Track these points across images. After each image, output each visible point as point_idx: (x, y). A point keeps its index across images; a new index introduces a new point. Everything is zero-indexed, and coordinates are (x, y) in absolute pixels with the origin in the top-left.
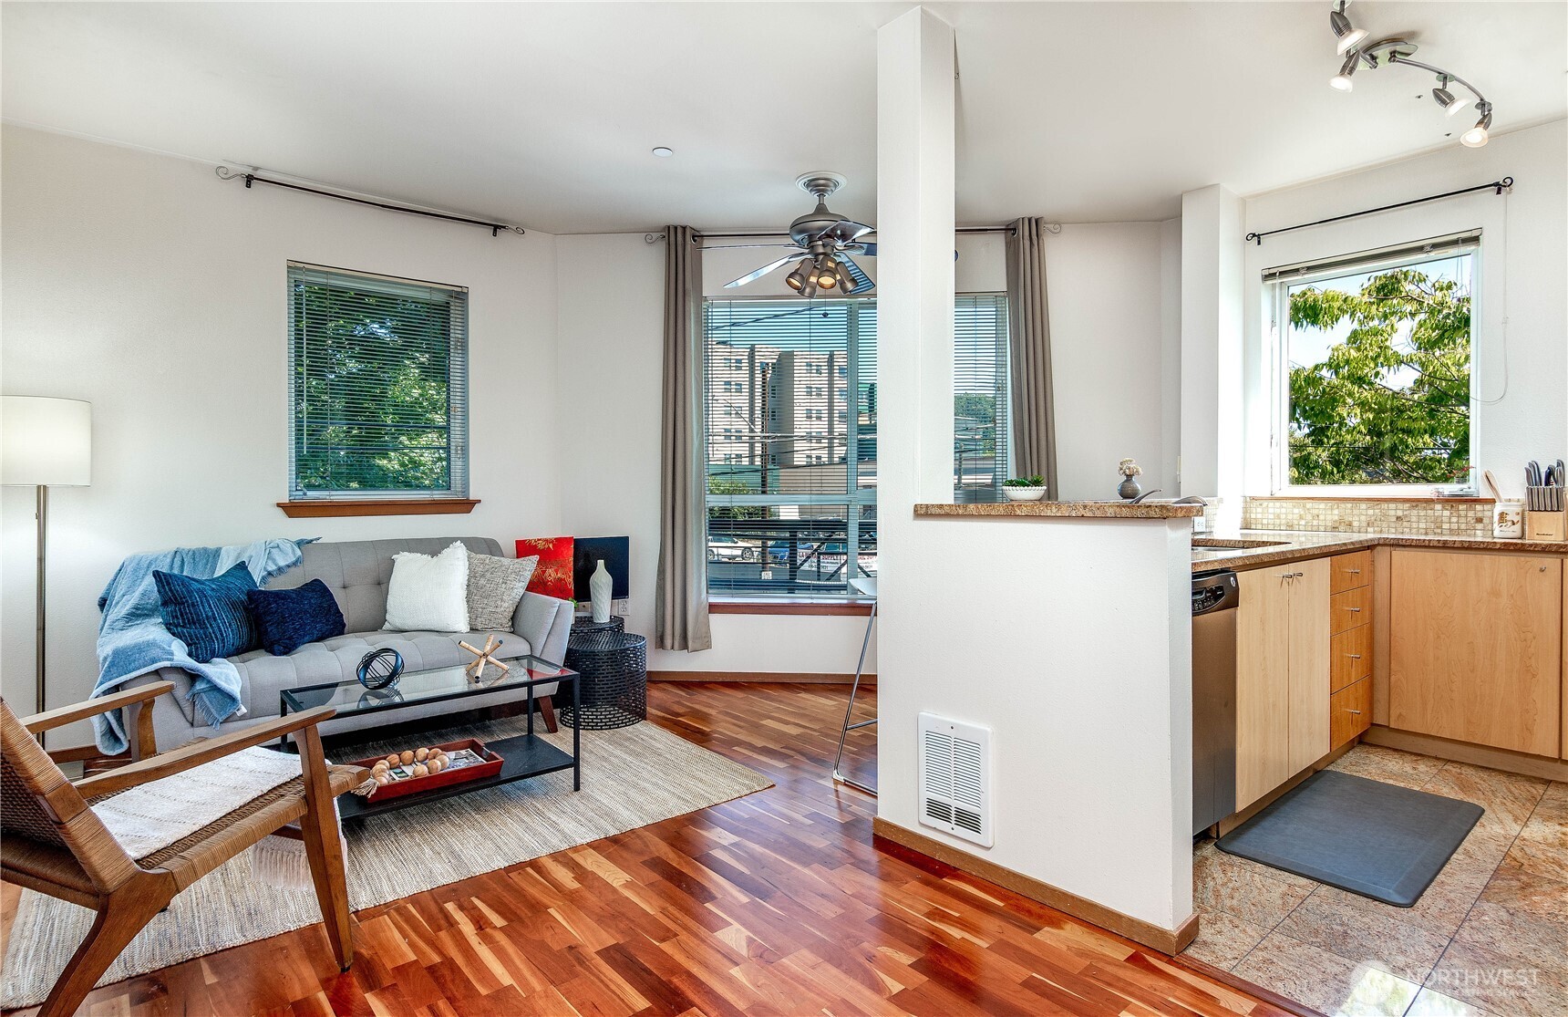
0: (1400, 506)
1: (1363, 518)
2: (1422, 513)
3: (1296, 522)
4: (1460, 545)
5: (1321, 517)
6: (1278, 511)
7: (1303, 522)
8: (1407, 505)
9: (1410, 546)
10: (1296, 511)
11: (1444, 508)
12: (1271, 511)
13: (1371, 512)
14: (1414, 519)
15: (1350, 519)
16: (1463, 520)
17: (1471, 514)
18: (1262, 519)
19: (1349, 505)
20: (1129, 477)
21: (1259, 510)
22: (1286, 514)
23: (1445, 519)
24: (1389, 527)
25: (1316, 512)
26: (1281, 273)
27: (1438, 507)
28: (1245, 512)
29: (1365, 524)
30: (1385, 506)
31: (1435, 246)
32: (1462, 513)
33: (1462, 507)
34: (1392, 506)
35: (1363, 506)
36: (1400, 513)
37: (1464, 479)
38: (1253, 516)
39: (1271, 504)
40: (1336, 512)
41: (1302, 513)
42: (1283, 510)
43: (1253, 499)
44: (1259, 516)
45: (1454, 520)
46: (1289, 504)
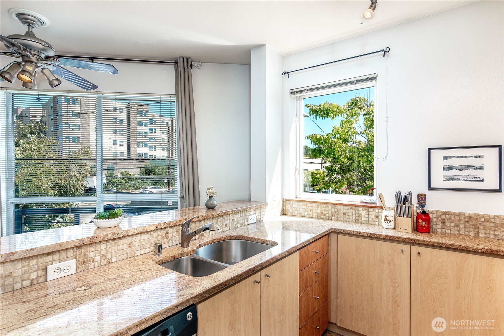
0: (345, 207)
1: (330, 212)
2: (354, 212)
3: (303, 213)
4: (366, 235)
5: (314, 211)
6: (296, 207)
7: (306, 213)
8: (348, 207)
9: (345, 233)
10: (304, 207)
11: (363, 210)
12: (294, 206)
13: (333, 210)
14: (351, 214)
15: (325, 213)
16: (370, 216)
17: (373, 213)
18: (290, 210)
19: (325, 206)
20: (211, 197)
21: (289, 206)
22: (300, 208)
23: (363, 215)
24: (340, 217)
25: (311, 208)
26: (297, 92)
27: (360, 209)
28: (283, 206)
29: (331, 216)
30: (339, 207)
31: (358, 81)
32: (370, 213)
33: (370, 210)
34: (342, 207)
35: (330, 206)
36: (345, 211)
37: (371, 195)
38: (287, 208)
39: (294, 203)
40: (319, 209)
41: (306, 208)
42: (299, 206)
43: (287, 200)
44: (289, 209)
45: (367, 216)
46: (301, 203)
